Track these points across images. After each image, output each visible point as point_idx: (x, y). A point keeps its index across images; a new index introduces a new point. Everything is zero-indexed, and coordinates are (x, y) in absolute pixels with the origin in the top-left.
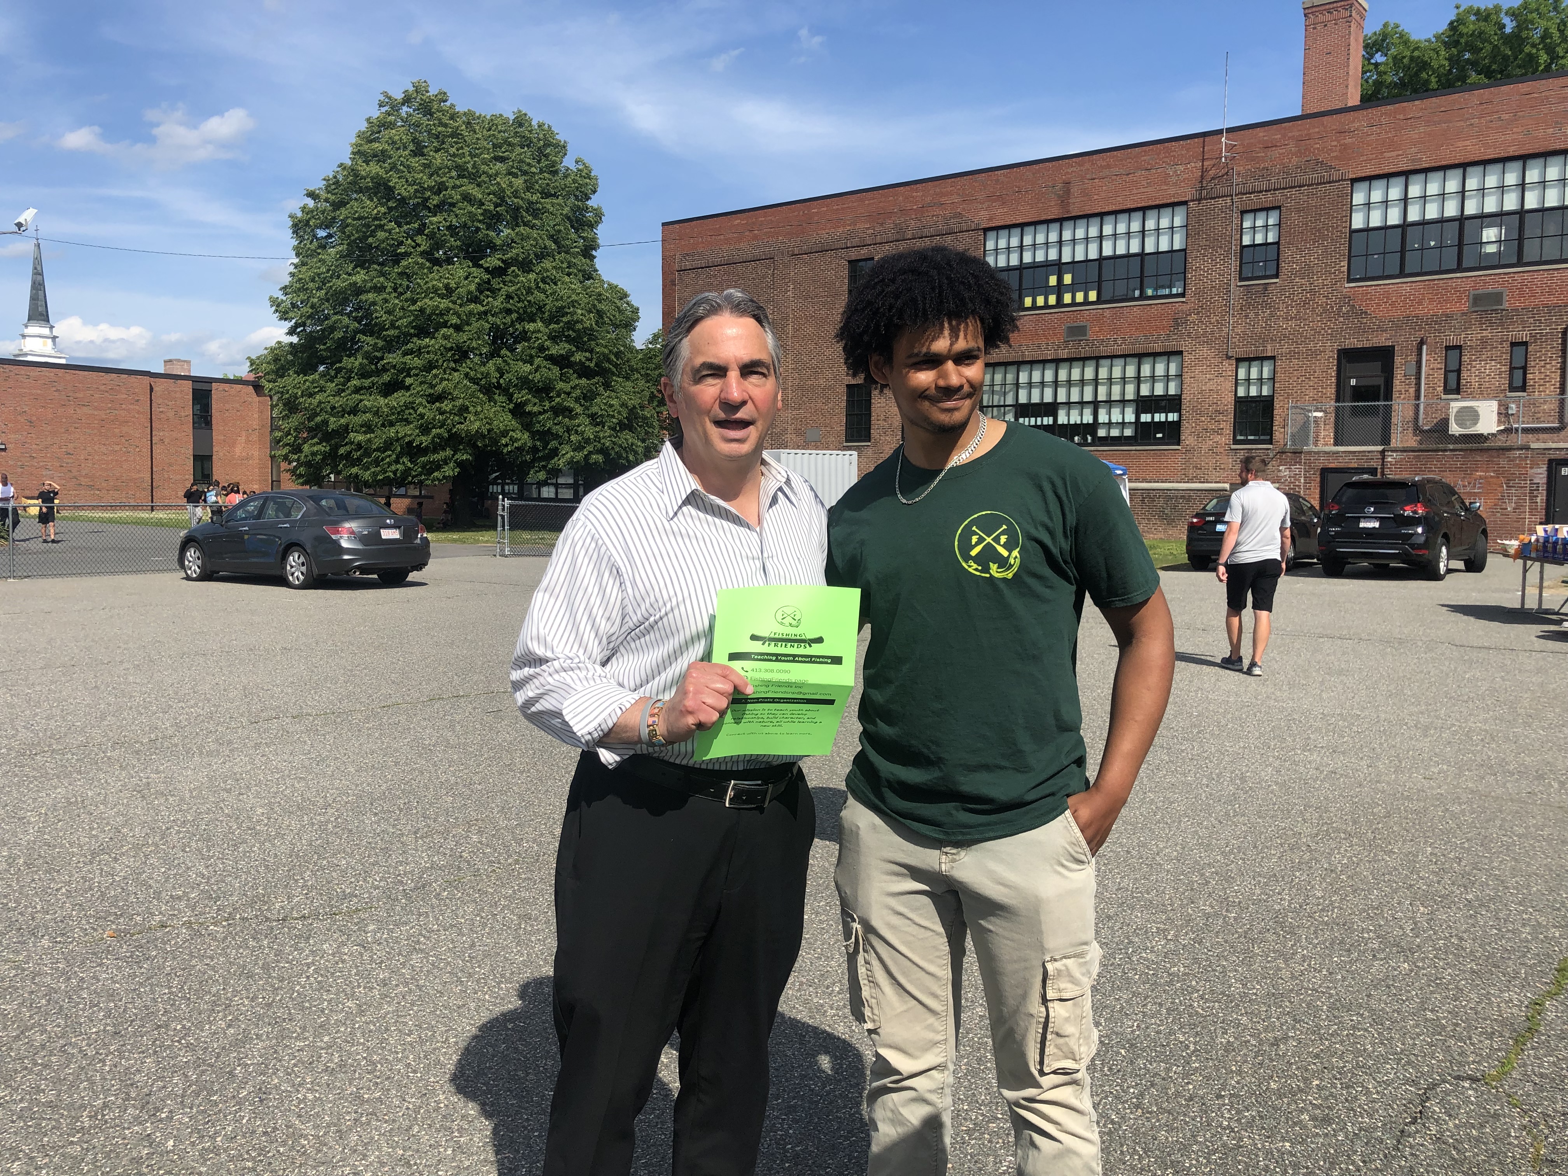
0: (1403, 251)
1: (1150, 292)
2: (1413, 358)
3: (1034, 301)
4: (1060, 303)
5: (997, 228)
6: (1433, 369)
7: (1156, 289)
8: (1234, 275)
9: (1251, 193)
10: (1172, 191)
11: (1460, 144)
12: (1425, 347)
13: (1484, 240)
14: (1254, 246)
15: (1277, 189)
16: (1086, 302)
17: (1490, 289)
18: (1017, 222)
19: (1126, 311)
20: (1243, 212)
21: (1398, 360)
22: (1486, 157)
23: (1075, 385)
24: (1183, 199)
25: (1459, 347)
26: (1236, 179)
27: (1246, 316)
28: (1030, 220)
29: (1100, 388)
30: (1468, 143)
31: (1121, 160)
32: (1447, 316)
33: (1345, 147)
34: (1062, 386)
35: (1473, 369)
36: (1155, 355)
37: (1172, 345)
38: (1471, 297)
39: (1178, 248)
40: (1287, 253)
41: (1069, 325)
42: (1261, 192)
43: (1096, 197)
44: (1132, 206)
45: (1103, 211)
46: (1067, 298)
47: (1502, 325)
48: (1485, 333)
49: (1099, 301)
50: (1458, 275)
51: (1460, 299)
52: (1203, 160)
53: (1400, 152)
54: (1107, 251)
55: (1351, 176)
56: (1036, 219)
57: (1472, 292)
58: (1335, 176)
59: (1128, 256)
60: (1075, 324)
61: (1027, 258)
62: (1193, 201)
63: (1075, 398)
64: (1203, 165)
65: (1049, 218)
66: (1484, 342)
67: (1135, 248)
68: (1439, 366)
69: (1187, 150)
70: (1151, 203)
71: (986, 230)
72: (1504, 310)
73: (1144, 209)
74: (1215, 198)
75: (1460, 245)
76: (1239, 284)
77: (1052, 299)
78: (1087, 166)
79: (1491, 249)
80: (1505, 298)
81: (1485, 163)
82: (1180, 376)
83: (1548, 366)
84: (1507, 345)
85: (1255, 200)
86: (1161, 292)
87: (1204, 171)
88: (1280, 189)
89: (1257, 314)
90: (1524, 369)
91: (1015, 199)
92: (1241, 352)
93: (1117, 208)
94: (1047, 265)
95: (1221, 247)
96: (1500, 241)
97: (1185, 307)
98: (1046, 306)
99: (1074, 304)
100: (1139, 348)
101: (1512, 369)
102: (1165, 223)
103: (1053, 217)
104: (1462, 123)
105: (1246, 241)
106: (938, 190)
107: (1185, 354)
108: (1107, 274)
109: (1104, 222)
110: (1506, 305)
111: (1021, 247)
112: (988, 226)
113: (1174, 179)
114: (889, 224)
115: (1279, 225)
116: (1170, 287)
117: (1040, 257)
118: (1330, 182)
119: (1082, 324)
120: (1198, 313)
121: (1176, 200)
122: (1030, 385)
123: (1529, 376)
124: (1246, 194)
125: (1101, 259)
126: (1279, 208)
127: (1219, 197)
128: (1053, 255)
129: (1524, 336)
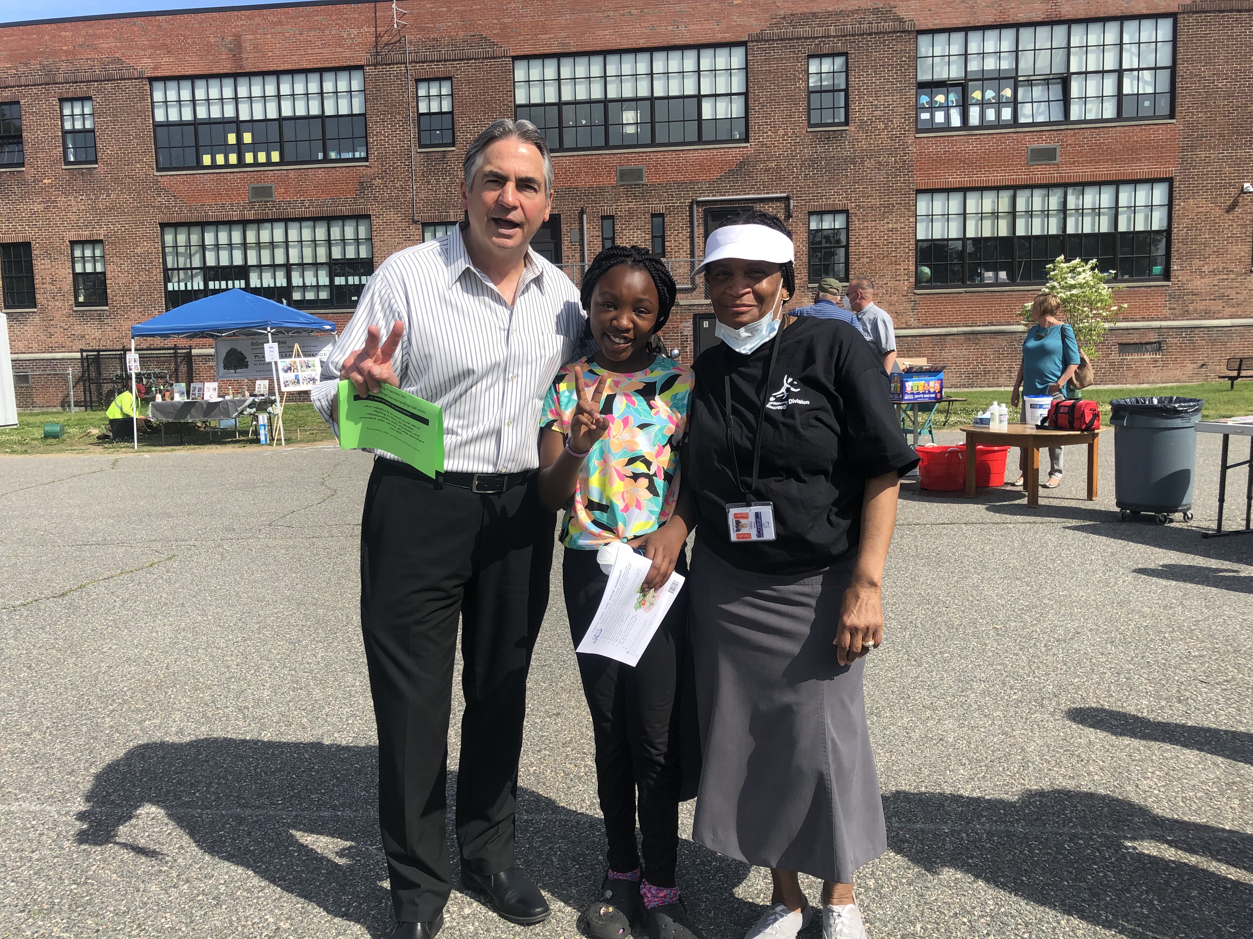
0: (560, 127)
1: (333, 155)
2: (576, 226)
3: (213, 159)
4: (241, 162)
5: (165, 79)
6: (593, 236)
7: (339, 153)
8: (414, 142)
9: (423, 62)
10: (348, 54)
11: (600, 33)
12: (585, 216)
13: (625, 122)
14: (430, 114)
15: (448, 61)
16: (269, 163)
17: (632, 166)
18: (186, 73)
19: (310, 173)
20: (418, 81)
21: (564, 228)
22: (622, 47)
23: (265, 248)
24: (359, 63)
25: (612, 217)
26: (409, 48)
27: (428, 182)
28: (200, 73)
29: (291, 250)
30: (606, 32)
31: (293, 18)
32: (600, 188)
33: (504, 27)
34: (251, 248)
35: (624, 237)
36: (343, 218)
37: (360, 208)
38: (618, 171)
39: (358, 112)
40: (460, 123)
41: (253, 185)
42: (433, 61)
43: (270, 54)
44: (308, 67)
45: (279, 69)
46: (249, 158)
47: (643, 197)
48: (631, 205)
49: (282, 162)
50: (607, 152)
51: (609, 173)
52: (376, 27)
53: (552, 36)
54: (287, 112)
55: (512, 54)
56: (208, 72)
57: (619, 168)
58: (499, 52)
59: (308, 117)
60: (260, 185)
61: (202, 114)
62: (369, 65)
63: (266, 260)
64: (376, 31)
65: (221, 72)
66: (631, 212)
67: (315, 110)
68: (597, 234)
69: (360, 13)
70: (326, 65)
71: (152, 80)
72: (644, 185)
73: (321, 71)
74: (389, 64)
75: (606, 125)
76: (419, 150)
77: (233, 159)
78: (257, 20)
79: (630, 130)
80: (645, 174)
81: (620, 52)
82: (369, 239)
83: (680, 235)
84: (648, 216)
85: (427, 69)
86: (345, 155)
87: (377, 36)
88: (450, 60)
89: (438, 180)
90: (663, 237)
91: (181, 49)
92: (426, 216)
93: (294, 67)
94: (223, 122)
95: (399, 114)
96: (637, 123)
97: (370, 171)
98: (227, 165)
99: (256, 164)
100: (327, 211)
101: (653, 237)
102: (343, 86)
103: (225, 71)
104: (600, 14)
105: (423, 108)
106: (90, 31)
107: (373, 218)
108: (289, 134)
109: (281, 81)
110: (645, 181)
111: (194, 101)
112: (153, 75)
113: (349, 42)
114: (35, 64)
115: (452, 95)
116: (354, 152)
117: (216, 113)
118: (494, 58)
119: (267, 185)
120: (382, 178)
121: (352, 64)
122: (217, 247)
123: (667, 244)
124: (419, 62)
125: (281, 120)
126: (449, 78)
127: (394, 64)
128: (229, 112)
129: (661, 208)
